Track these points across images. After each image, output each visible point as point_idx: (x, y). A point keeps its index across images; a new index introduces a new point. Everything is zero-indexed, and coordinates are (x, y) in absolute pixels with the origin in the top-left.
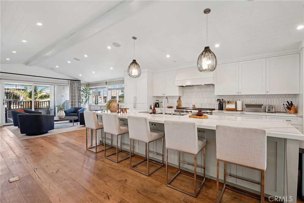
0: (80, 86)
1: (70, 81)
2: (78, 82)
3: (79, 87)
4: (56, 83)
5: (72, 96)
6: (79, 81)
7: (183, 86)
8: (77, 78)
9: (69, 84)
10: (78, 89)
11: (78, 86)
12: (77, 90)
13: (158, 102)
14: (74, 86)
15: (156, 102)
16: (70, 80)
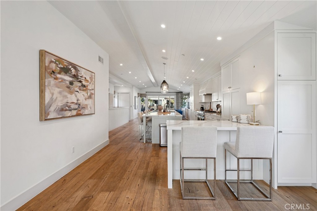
1: (176, 93)
2: (181, 93)
5: (177, 103)
8: (181, 91)
9: (175, 95)
11: (181, 96)
12: (180, 99)
13: (203, 106)
14: (178, 96)
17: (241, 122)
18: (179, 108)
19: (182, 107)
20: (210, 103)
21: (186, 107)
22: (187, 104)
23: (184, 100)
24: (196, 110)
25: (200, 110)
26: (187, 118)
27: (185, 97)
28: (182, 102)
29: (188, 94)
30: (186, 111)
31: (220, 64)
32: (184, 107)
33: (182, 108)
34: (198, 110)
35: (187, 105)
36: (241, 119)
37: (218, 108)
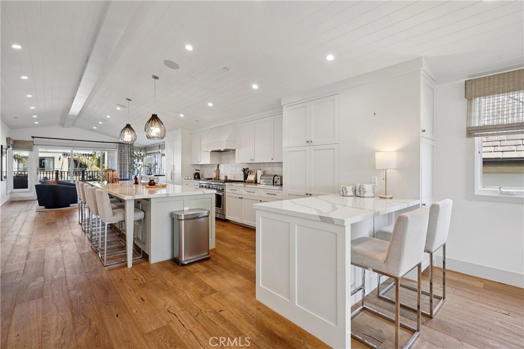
0: (132, 151)
1: (118, 144)
2: (129, 145)
7: (220, 151)
9: (117, 149)
11: (129, 151)
12: (128, 156)
13: (198, 172)
14: (123, 151)
15: (197, 172)
17: (365, 196)
19: (132, 173)
20: (218, 165)
23: (136, 160)
25: (193, 177)
31: (281, 102)
34: (189, 178)
36: (365, 192)
37: (247, 175)
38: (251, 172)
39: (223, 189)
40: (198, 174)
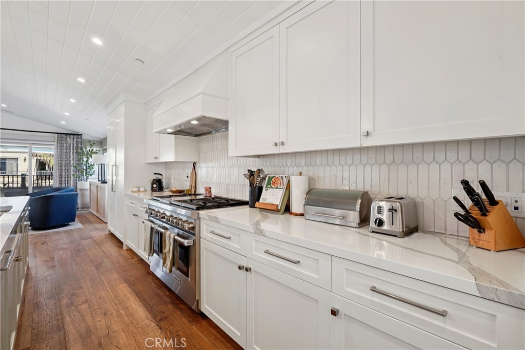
0: (80, 145)
1: (57, 135)
2: (75, 136)
3: (77, 147)
4: (28, 140)
6: (79, 135)
8: (75, 131)
9: (54, 142)
10: (75, 151)
11: (75, 145)
12: (73, 152)
14: (65, 145)
15: (156, 177)
16: (56, 133)
18: (67, 181)
19: (78, 178)
20: (195, 163)
21: (94, 179)
22: (96, 168)
23: (85, 159)
24: (136, 189)
25: (149, 188)
26: (97, 211)
27: (88, 149)
28: (80, 164)
29: (102, 143)
30: (94, 189)
32: (87, 178)
33: (79, 183)
34: (142, 189)
35: (96, 173)
37: (260, 189)
38: (272, 182)
39: (193, 228)
40: (159, 182)
